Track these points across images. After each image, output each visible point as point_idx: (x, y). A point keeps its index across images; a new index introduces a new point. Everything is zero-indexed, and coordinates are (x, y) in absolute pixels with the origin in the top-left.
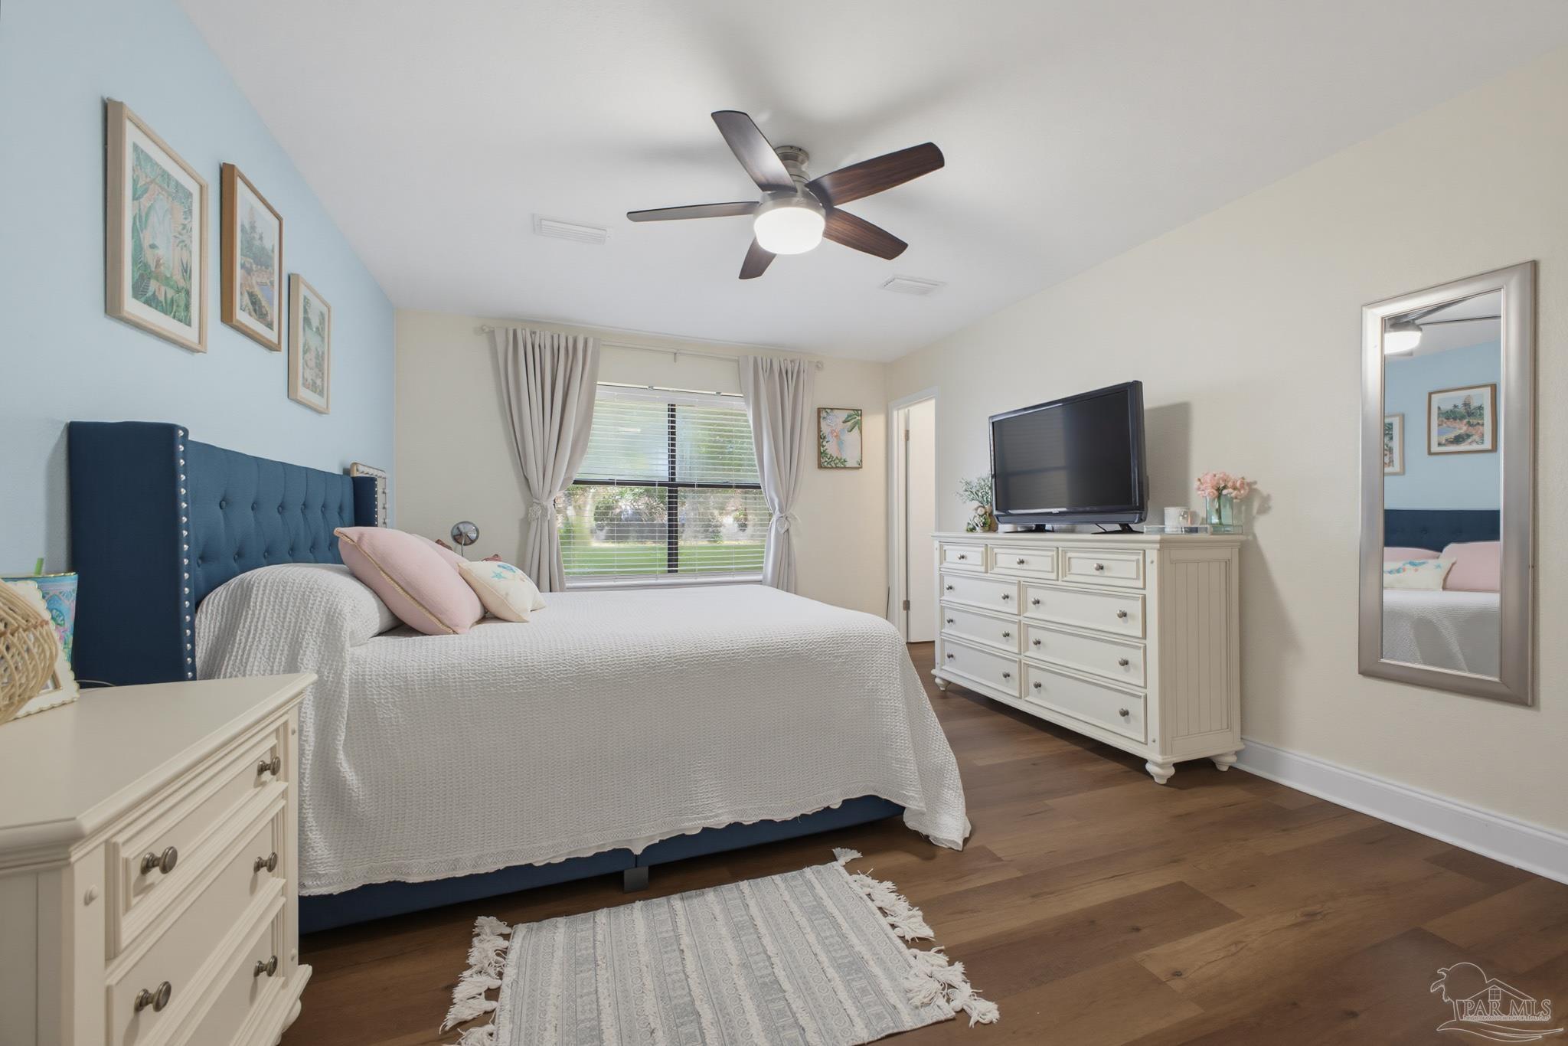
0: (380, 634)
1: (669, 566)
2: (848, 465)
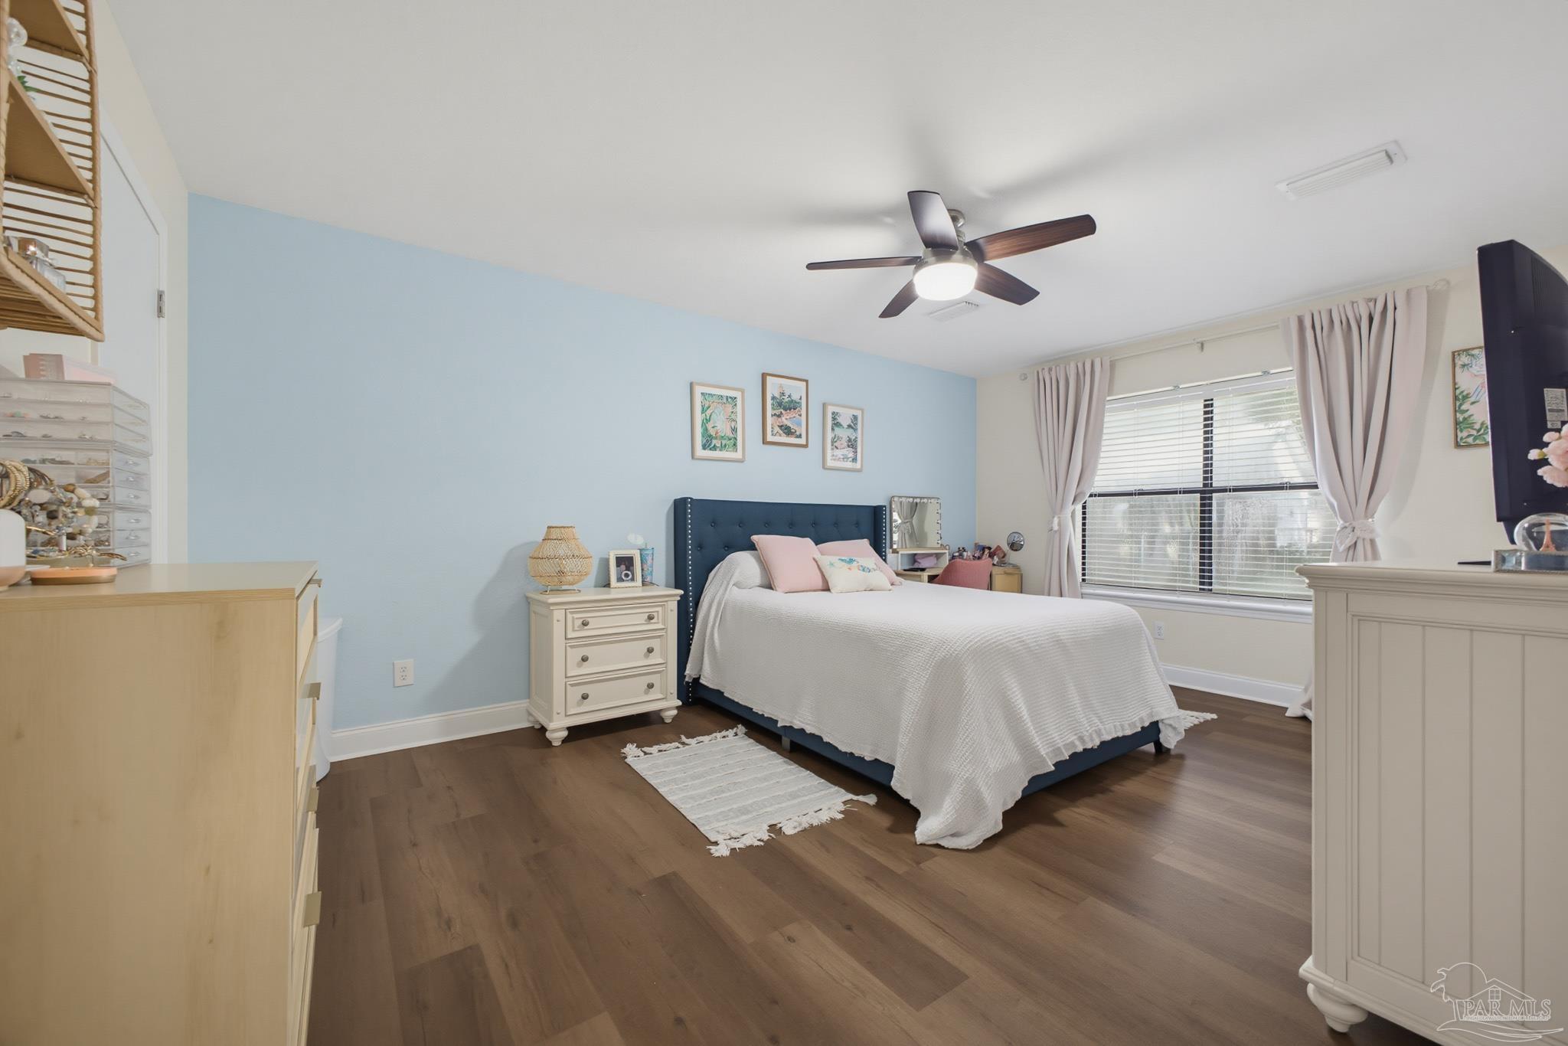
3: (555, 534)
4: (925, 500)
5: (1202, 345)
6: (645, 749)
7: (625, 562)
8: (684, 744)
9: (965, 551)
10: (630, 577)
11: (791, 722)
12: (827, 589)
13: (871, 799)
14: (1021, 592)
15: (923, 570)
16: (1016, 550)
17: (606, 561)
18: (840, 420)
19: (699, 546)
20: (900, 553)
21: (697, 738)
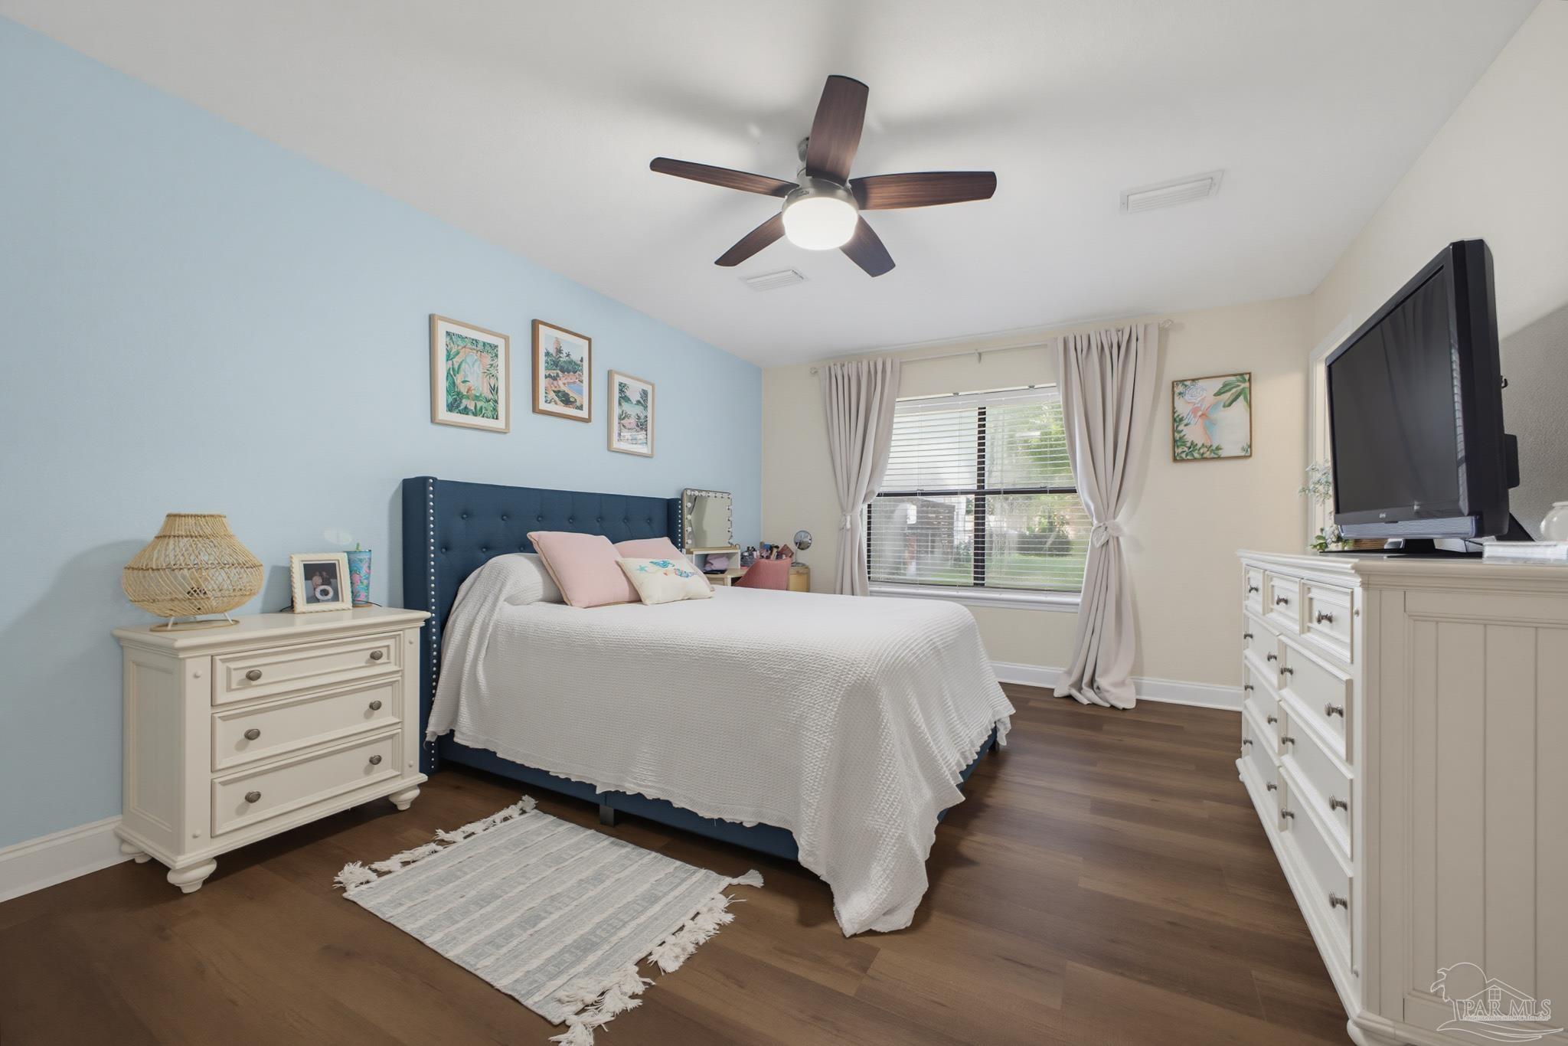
0: (542, 600)
1: (975, 578)
2: (1223, 453)
3: (181, 528)
4: (704, 494)
5: (980, 354)
6: (376, 865)
7: (321, 574)
8: (443, 843)
9: (754, 550)
10: (331, 594)
11: (617, 786)
12: (637, 599)
13: (754, 878)
14: (808, 590)
15: (722, 572)
16: (802, 549)
17: (288, 572)
18: (628, 393)
19: (445, 546)
20: (695, 553)
21: (463, 828)
